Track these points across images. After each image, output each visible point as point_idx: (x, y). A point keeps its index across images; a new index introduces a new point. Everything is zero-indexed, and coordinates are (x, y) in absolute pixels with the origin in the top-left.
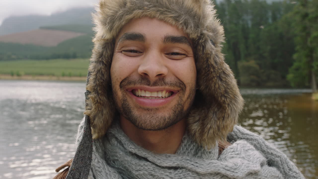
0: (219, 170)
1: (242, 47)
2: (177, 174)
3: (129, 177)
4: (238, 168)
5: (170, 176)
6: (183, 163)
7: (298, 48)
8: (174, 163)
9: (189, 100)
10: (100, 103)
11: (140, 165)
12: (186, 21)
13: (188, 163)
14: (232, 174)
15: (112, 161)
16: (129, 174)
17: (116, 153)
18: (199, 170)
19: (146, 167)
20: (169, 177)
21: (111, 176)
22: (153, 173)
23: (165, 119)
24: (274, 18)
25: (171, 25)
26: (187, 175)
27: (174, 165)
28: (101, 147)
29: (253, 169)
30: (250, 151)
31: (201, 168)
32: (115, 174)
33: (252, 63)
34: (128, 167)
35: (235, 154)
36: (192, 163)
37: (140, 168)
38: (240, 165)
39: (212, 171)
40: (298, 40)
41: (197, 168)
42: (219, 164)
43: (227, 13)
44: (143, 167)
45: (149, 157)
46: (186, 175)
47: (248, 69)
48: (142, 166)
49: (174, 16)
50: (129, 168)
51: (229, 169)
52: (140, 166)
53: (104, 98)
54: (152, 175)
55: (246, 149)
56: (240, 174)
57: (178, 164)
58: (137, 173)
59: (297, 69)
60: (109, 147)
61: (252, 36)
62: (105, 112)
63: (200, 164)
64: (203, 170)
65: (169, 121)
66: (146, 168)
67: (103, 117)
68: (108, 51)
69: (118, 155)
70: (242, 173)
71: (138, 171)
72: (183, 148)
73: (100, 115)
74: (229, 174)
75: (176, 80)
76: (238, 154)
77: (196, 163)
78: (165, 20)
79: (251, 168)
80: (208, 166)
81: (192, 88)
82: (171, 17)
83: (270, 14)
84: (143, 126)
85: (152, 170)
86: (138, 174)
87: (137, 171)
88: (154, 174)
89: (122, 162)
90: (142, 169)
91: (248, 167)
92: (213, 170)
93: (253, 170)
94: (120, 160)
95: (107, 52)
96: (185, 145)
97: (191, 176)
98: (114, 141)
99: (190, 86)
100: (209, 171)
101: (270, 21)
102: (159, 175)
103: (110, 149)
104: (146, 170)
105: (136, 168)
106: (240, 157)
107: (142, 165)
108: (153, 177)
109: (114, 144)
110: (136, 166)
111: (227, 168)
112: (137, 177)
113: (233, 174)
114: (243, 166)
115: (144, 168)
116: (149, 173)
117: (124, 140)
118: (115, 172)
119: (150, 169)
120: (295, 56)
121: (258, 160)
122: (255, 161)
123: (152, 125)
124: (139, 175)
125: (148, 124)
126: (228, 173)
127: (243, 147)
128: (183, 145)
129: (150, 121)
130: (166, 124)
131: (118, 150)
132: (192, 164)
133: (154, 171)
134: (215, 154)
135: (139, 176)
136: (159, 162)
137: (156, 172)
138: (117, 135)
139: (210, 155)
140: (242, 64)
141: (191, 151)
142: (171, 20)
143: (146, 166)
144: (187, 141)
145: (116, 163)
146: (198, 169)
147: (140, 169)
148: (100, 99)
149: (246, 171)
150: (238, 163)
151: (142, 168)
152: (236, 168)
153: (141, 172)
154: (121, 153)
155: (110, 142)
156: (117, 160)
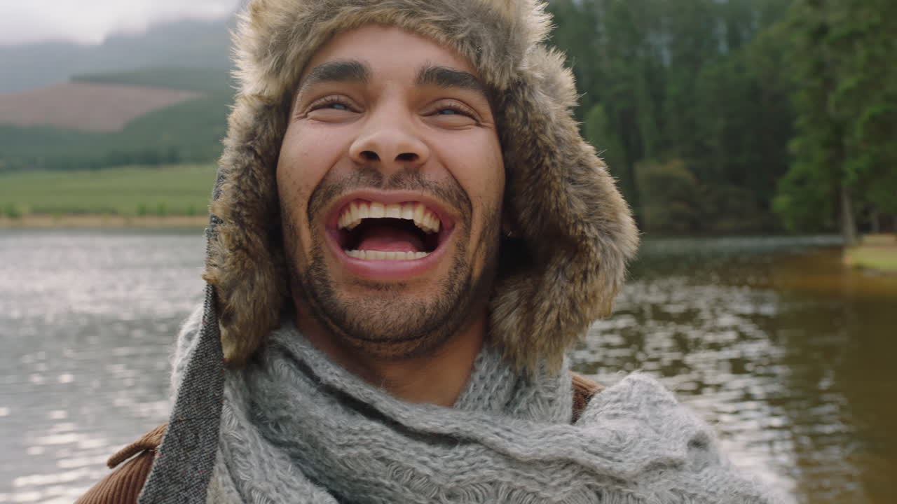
0: (571, 453)
1: (645, 121)
2: (452, 460)
3: (318, 466)
4: (624, 448)
5: (434, 465)
6: (473, 427)
7: (801, 122)
8: (447, 424)
9: (483, 245)
10: (247, 251)
11: (349, 431)
12: (474, 34)
13: (486, 428)
14: (606, 466)
15: (272, 423)
16: (320, 458)
17: (286, 397)
18: (515, 449)
19: (365, 437)
20: (429, 467)
21: (272, 467)
22: (386, 453)
23: (425, 309)
24: (735, 41)
25: (436, 42)
26: (481, 465)
27: (446, 430)
28: (241, 389)
29: (668, 453)
30: (664, 407)
31: (522, 444)
32: (283, 462)
33: (676, 167)
34: (316, 438)
35: (623, 409)
36: (497, 430)
37: (351, 440)
38: (631, 442)
39: (550, 455)
40: (800, 99)
41: (509, 444)
42: (571, 436)
43: (601, 28)
44: (360, 436)
45: (381, 401)
46: (476, 465)
47: (663, 183)
48: (355, 434)
49: (444, 21)
50: (319, 439)
51: (600, 450)
52: (350, 433)
53: (258, 242)
54: (382, 459)
55: (655, 398)
56: (630, 465)
57: (457, 428)
58: (342, 454)
59: (801, 182)
60: (264, 385)
61: (672, 90)
62: (259, 279)
63: (518, 434)
64: (527, 452)
65: (435, 312)
66: (367, 439)
67: (255, 292)
68: (270, 127)
69: (292, 404)
70: (634, 464)
71: (346, 447)
72: (475, 386)
73: (246, 283)
74: (599, 464)
75: (450, 183)
76: (630, 408)
77: (509, 430)
78: (418, 30)
79: (661, 452)
80: (541, 440)
81: (490, 212)
82: (436, 22)
83: (722, 29)
84: (363, 328)
85: (384, 444)
86: (344, 457)
87: (343, 446)
88: (389, 456)
89: (300, 422)
90: (357, 442)
91: (655, 447)
92: (553, 452)
93: (668, 458)
94: (295, 418)
95: (266, 127)
96: (482, 378)
97: (490, 468)
98: (281, 366)
99: (482, 204)
100: (543, 454)
101: (723, 47)
102: (401, 459)
103: (267, 391)
104: (367, 446)
105: (339, 440)
106: (635, 418)
107: (356, 432)
108: (387, 466)
109: (279, 376)
110: (338, 433)
111: (593, 448)
112: (341, 466)
113: (610, 466)
114: (640, 445)
115: (361, 439)
116: (376, 454)
117: (311, 356)
118: (283, 458)
119: (377, 443)
120: (794, 145)
121: (684, 431)
122: (673, 435)
123: (389, 323)
124: (349, 458)
125: (376, 322)
126: (596, 461)
127: (647, 392)
128: (476, 377)
129: (382, 313)
130: (427, 321)
131: (291, 390)
132: (497, 434)
133: (388, 447)
134: (565, 407)
135: (349, 463)
136: (406, 417)
137: (395, 451)
138: (291, 347)
139: (551, 410)
140: (647, 169)
141: (499, 392)
142: (434, 30)
143: (367, 433)
144: (488, 368)
145: (283, 430)
146: (513, 446)
147: (351, 442)
148: (249, 240)
149: (648, 457)
150: (625, 436)
151: (356, 439)
152: (619, 447)
153: (354, 452)
154: (300, 398)
155: (266, 372)
156: (289, 418)
